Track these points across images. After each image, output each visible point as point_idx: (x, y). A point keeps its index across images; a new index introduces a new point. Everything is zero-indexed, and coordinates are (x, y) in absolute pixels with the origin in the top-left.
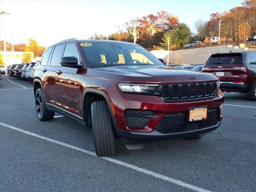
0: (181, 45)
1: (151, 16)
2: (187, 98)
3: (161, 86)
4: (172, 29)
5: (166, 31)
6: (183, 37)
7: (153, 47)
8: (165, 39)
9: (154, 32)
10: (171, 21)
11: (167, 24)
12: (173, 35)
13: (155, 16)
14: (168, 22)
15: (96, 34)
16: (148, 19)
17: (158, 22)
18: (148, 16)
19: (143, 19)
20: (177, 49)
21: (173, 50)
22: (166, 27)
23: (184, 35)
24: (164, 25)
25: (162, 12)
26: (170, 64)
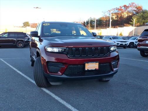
0: (144, 23)
1: (125, 6)
2: (86, 56)
3: (68, 49)
4: (138, 13)
5: (134, 14)
6: (145, 18)
7: (124, 25)
8: (132, 19)
9: (126, 15)
10: (137, 8)
11: (135, 11)
12: (138, 17)
13: (127, 6)
14: (136, 9)
15: (91, 18)
16: (123, 8)
17: (129, 10)
18: (123, 6)
19: (120, 8)
20: (140, 26)
21: (138, 26)
22: (134, 12)
23: (146, 17)
24: (133, 11)
25: (132, 3)
26: (134, 35)
